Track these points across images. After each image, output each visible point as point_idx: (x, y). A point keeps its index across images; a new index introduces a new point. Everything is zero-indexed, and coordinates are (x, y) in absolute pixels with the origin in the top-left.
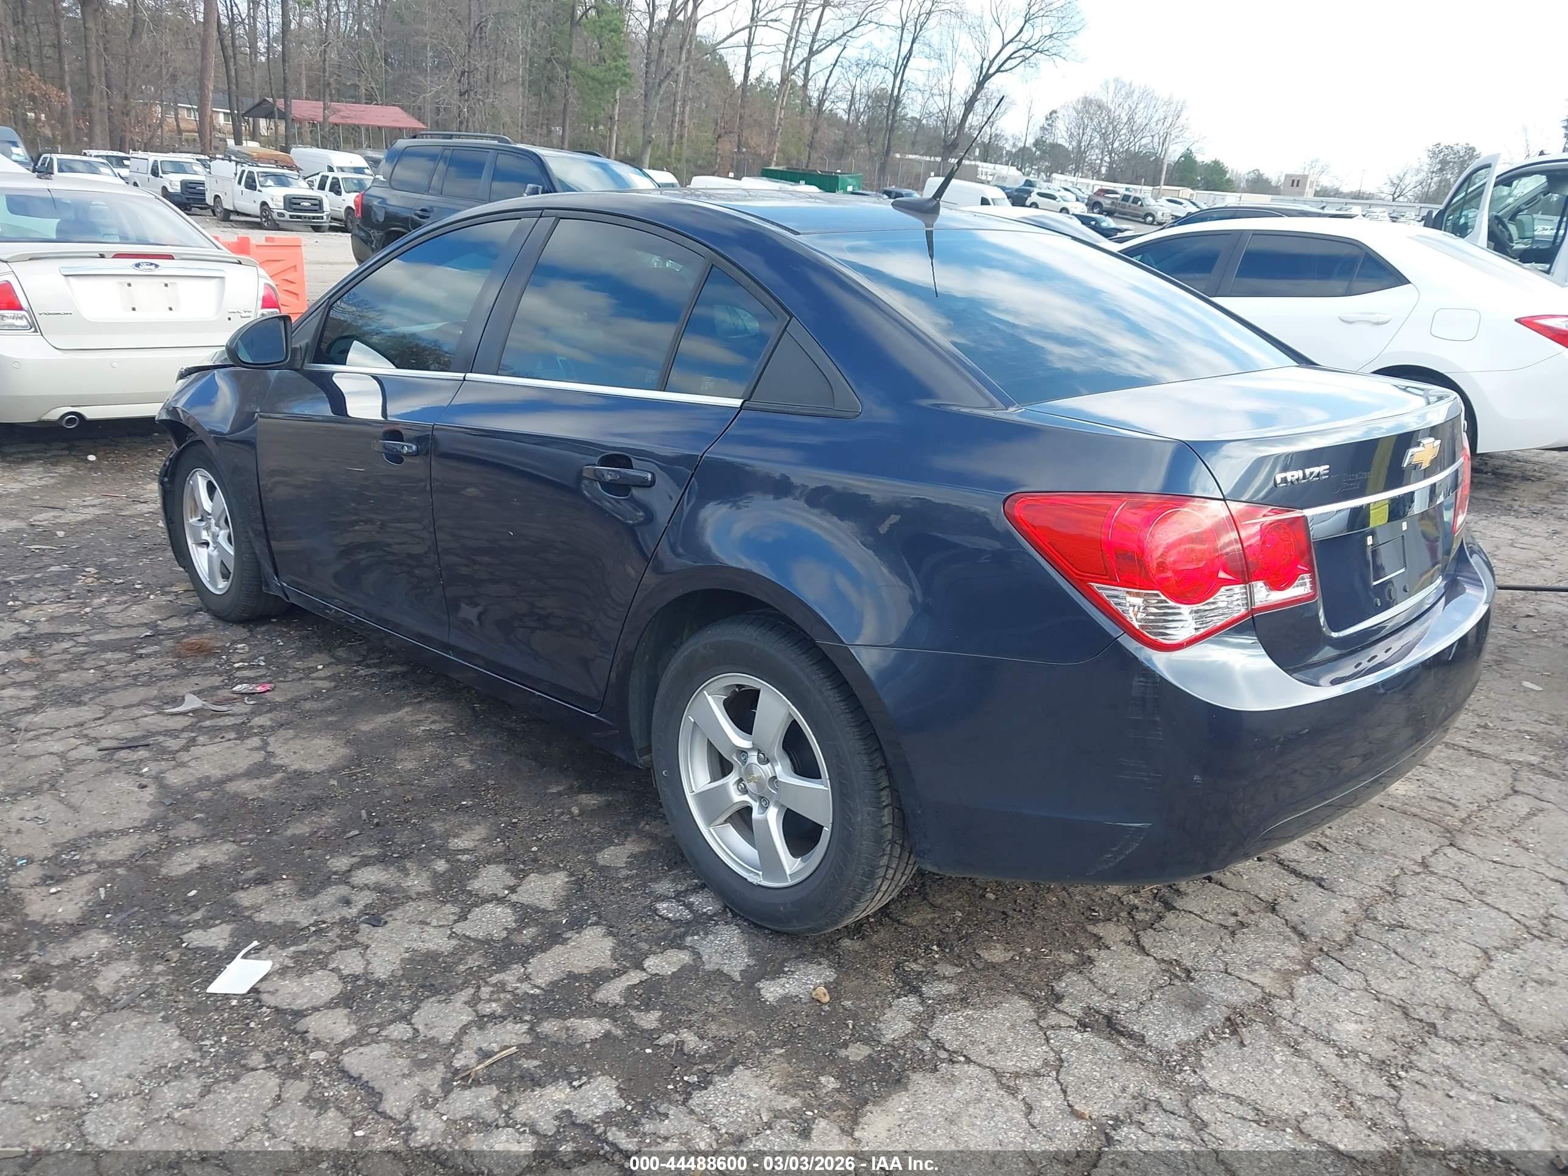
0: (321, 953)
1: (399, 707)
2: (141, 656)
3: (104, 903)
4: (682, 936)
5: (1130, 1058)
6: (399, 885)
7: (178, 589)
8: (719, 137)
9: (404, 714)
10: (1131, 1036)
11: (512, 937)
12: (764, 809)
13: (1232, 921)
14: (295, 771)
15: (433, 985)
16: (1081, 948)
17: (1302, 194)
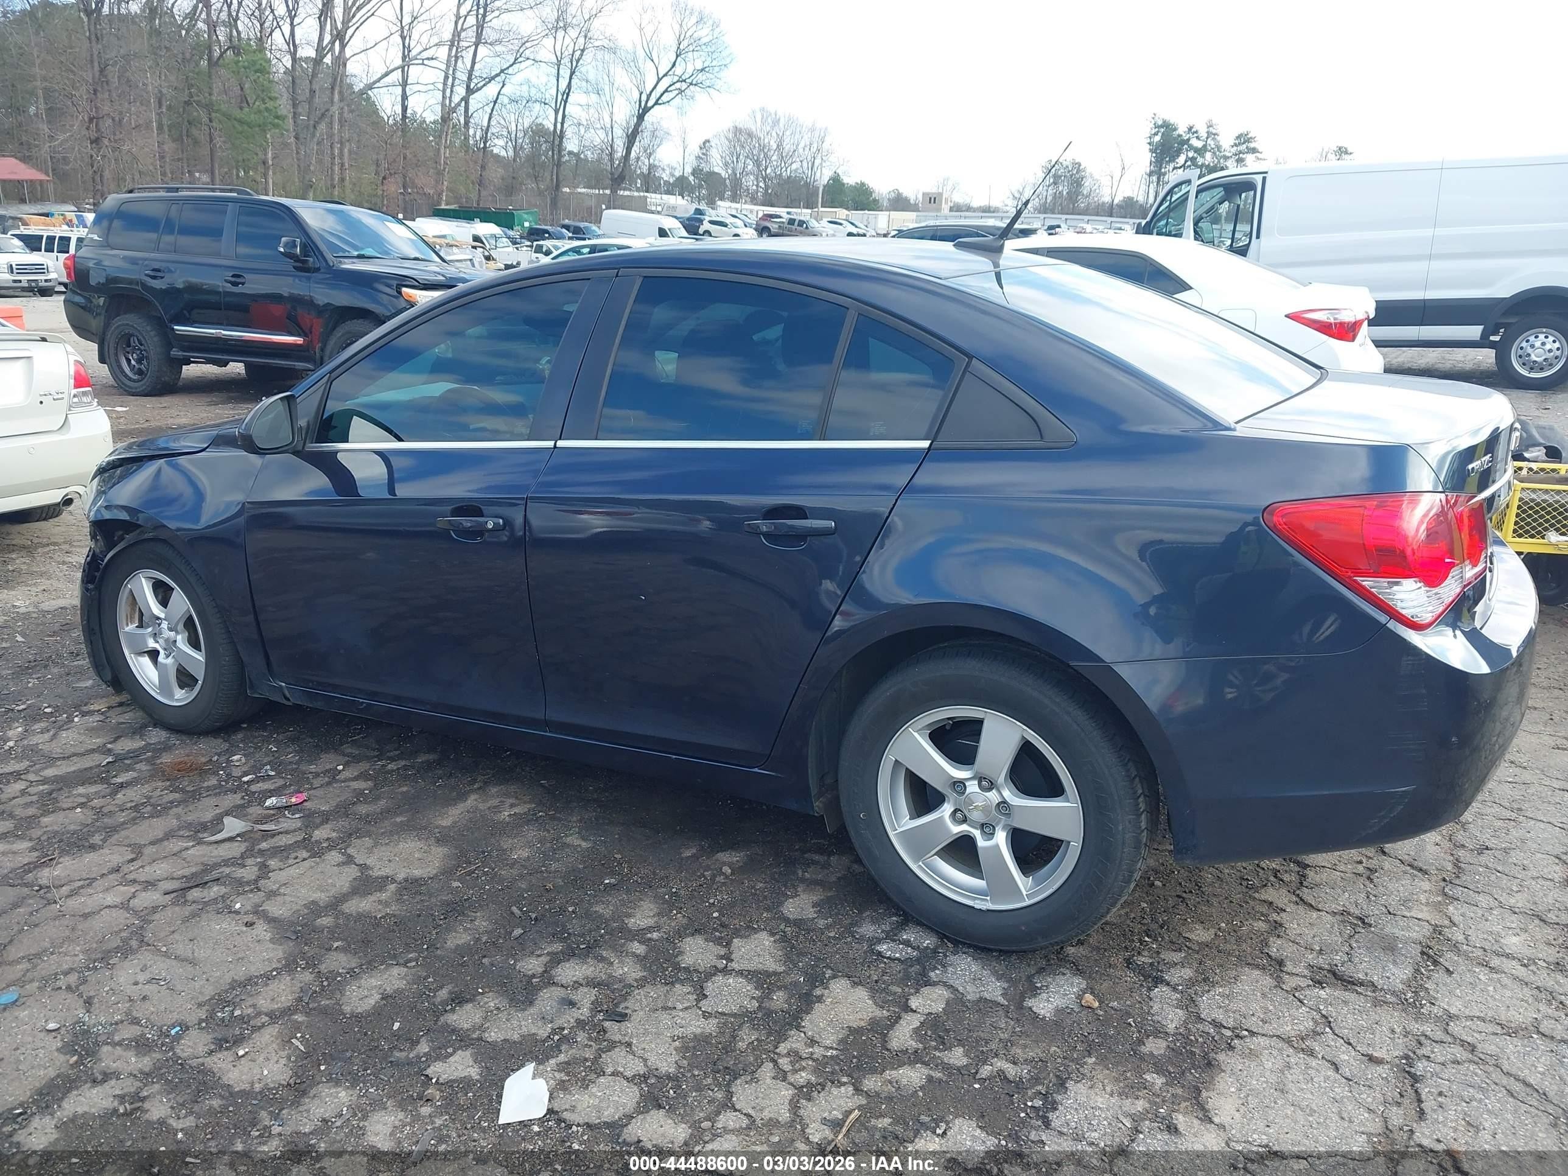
0: (586, 1060)
1: (462, 797)
2: (122, 786)
3: (306, 1055)
4: (924, 974)
5: (1377, 1003)
6: (610, 976)
7: (100, 705)
8: (384, 178)
9: (472, 800)
10: (1362, 984)
11: (766, 1004)
12: (990, 835)
13: (1360, 869)
14: (406, 880)
15: (727, 1068)
16: (1266, 916)
17: (939, 210)
